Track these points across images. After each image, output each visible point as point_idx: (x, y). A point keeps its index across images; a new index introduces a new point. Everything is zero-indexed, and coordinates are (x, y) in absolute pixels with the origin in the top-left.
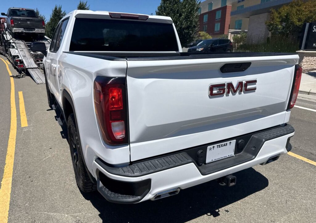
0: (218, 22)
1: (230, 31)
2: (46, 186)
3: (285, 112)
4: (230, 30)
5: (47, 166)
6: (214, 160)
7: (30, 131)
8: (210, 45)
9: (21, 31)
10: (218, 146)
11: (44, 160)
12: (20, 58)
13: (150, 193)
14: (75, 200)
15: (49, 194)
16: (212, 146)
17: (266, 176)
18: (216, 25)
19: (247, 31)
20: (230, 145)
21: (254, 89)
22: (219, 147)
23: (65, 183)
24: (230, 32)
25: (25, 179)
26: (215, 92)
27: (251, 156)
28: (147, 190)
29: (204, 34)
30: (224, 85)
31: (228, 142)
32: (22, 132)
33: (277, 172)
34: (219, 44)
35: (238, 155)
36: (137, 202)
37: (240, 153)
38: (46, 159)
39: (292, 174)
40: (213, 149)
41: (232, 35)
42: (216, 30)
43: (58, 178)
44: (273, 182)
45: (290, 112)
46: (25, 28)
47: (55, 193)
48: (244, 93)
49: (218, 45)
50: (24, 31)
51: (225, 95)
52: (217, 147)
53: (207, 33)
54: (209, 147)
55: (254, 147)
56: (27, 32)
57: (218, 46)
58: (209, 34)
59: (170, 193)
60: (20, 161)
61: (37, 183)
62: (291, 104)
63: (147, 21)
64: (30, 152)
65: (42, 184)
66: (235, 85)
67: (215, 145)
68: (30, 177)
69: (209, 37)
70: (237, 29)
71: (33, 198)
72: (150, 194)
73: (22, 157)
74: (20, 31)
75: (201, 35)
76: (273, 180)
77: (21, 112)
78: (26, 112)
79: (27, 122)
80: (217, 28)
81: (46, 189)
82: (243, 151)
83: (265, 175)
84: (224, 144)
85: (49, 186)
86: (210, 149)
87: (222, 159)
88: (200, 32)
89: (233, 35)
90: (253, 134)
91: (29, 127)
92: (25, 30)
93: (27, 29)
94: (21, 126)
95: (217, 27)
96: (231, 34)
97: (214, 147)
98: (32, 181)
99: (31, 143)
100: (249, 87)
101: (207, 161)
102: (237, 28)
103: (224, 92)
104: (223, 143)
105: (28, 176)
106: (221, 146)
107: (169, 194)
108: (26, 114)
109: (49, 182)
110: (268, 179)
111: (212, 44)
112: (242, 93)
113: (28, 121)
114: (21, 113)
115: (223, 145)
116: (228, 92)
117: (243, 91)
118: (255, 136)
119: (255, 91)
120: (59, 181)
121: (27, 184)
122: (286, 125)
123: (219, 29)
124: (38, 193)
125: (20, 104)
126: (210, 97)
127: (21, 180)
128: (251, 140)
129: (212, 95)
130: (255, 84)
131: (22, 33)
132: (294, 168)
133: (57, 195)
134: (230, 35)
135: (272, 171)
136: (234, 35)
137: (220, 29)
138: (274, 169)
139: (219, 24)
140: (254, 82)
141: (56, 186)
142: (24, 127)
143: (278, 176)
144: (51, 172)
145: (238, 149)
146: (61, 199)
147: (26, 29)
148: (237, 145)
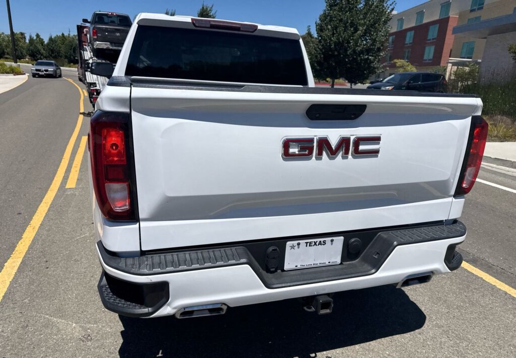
0: (432, 44)
1: (450, 61)
2: (63, 277)
3: (450, 199)
4: (450, 58)
5: (77, 249)
6: (299, 267)
7: (75, 195)
8: (406, 82)
9: (107, 46)
10: (308, 244)
11: (77, 239)
12: (98, 88)
13: (168, 305)
14: (96, 305)
15: (63, 290)
16: (295, 243)
17: (425, 310)
18: (427, 49)
19: (480, 61)
20: (332, 244)
21: (375, 153)
22: (310, 246)
23: (92, 277)
24: (450, 63)
25: (39, 264)
26: (294, 150)
27: (369, 268)
28: (164, 300)
29: (403, 64)
30: (311, 140)
31: (328, 239)
32: (63, 194)
33: (448, 307)
34: (422, 82)
35: (348, 264)
36: (147, 316)
37: (353, 262)
38: (80, 238)
39: (475, 313)
40: (298, 248)
41: (453, 67)
42: (426, 57)
43: (85, 268)
44: (435, 323)
45: (464, 199)
46: (111, 43)
47: (72, 289)
48: (354, 157)
49: (420, 83)
50: (111, 48)
51: (314, 158)
52: (307, 246)
53: (407, 62)
54: (289, 244)
55: (378, 253)
56: (114, 48)
57: (420, 85)
58: (412, 64)
59: (211, 310)
60: (43, 236)
61: (54, 271)
62: (464, 185)
63: (255, 33)
64: (62, 226)
65: (59, 274)
66: (334, 143)
67: (302, 242)
68: (47, 262)
69: (412, 69)
70: (464, 58)
71: (39, 292)
72: (169, 307)
73: (48, 230)
74: (105, 47)
75: (397, 65)
76: (436, 319)
77: (74, 165)
78: (81, 166)
79: (76, 181)
80: (429, 56)
81: (61, 281)
82: (360, 258)
83: (423, 309)
84: (320, 242)
85: (68, 278)
86: (293, 247)
87: (315, 266)
88: (396, 61)
89: (456, 67)
90: (381, 232)
91: (76, 188)
92: (112, 46)
93: (115, 43)
94: (65, 187)
95: (429, 53)
96: (453, 65)
97: (299, 244)
98: (47, 268)
99: (69, 212)
100: (362, 147)
101: (286, 267)
102: (464, 56)
103: (311, 153)
104: (318, 240)
105: (45, 260)
106: (313, 243)
107: (207, 311)
108: (80, 169)
109: (70, 272)
110: (427, 316)
111: (410, 80)
112: (350, 156)
113: (78, 180)
114: (73, 167)
115: (317, 244)
116: (320, 154)
117: (352, 155)
118: (383, 234)
119: (377, 156)
120: (85, 272)
121: (40, 270)
122: (455, 221)
123: (431, 56)
124: (48, 286)
125: (77, 154)
126: (284, 159)
127: (33, 264)
128: (376, 240)
129: (287, 155)
130: (379, 144)
131: (108, 49)
132: (484, 305)
133: (73, 293)
134: (450, 68)
135: (439, 304)
136: (458, 68)
137: (433, 57)
138: (445, 301)
139: (432, 48)
140: (377, 139)
141: (77, 279)
142: (70, 188)
143: (447, 313)
144: (79, 258)
145: (349, 253)
146: (77, 300)
147: (113, 44)
148: (346, 246)
